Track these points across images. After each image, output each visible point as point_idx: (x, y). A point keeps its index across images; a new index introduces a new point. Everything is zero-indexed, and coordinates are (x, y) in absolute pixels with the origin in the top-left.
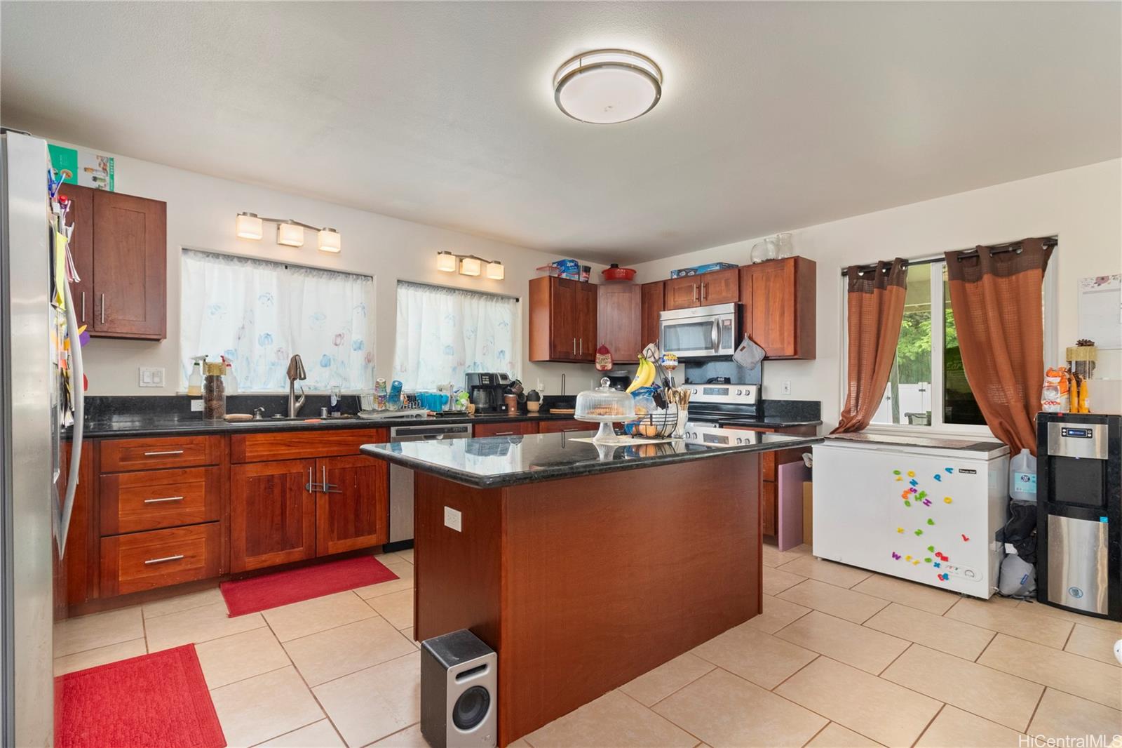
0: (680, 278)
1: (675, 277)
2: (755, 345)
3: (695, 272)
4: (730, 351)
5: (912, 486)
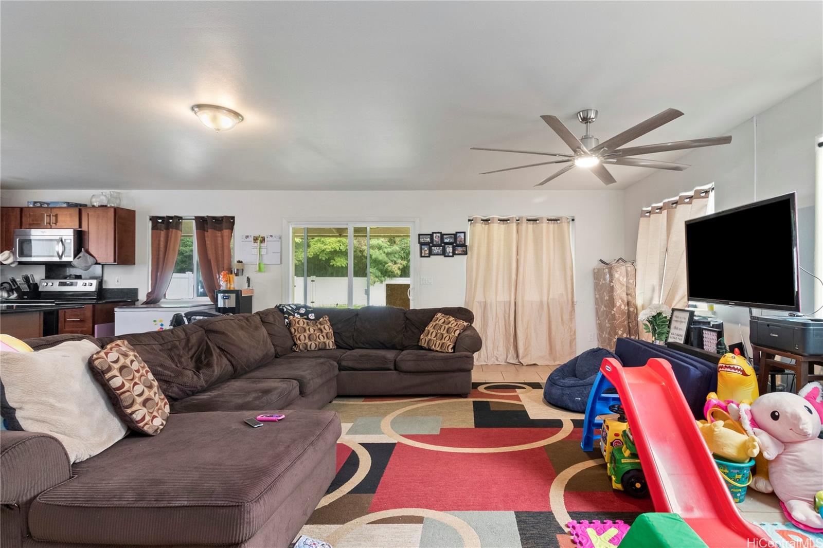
0: (35, 207)
1: (31, 206)
2: (89, 256)
3: (48, 205)
4: (71, 259)
5: (161, 327)
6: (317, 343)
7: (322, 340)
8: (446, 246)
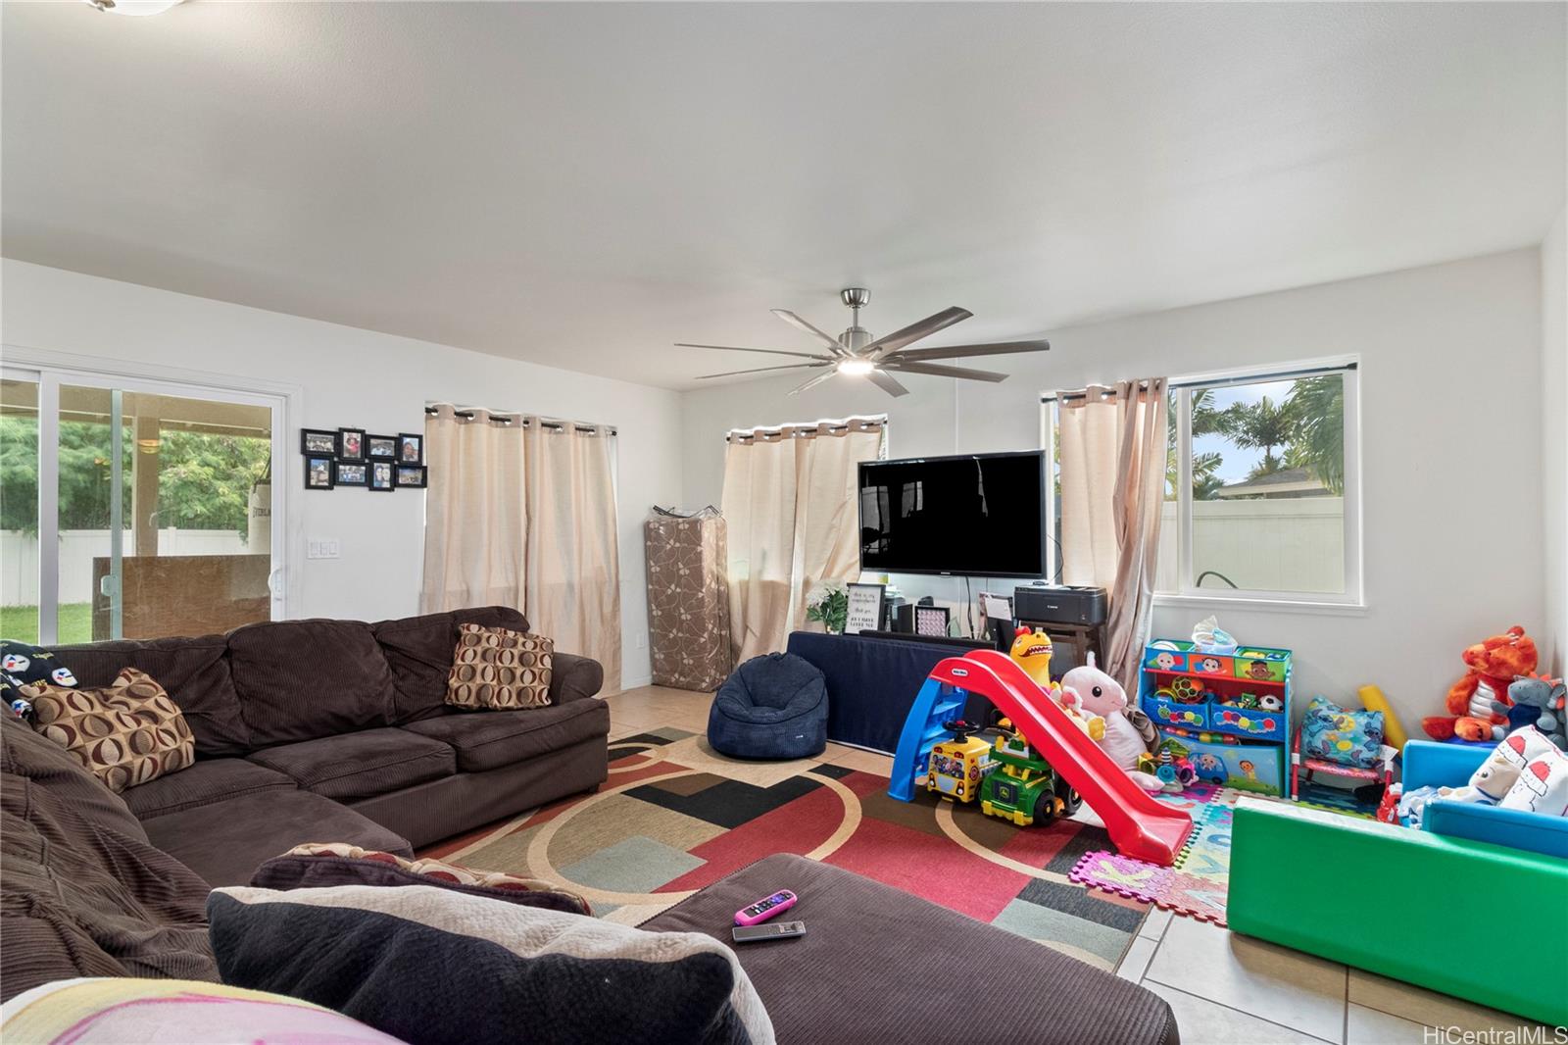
6: (158, 758)
7: (173, 746)
8: (376, 464)
